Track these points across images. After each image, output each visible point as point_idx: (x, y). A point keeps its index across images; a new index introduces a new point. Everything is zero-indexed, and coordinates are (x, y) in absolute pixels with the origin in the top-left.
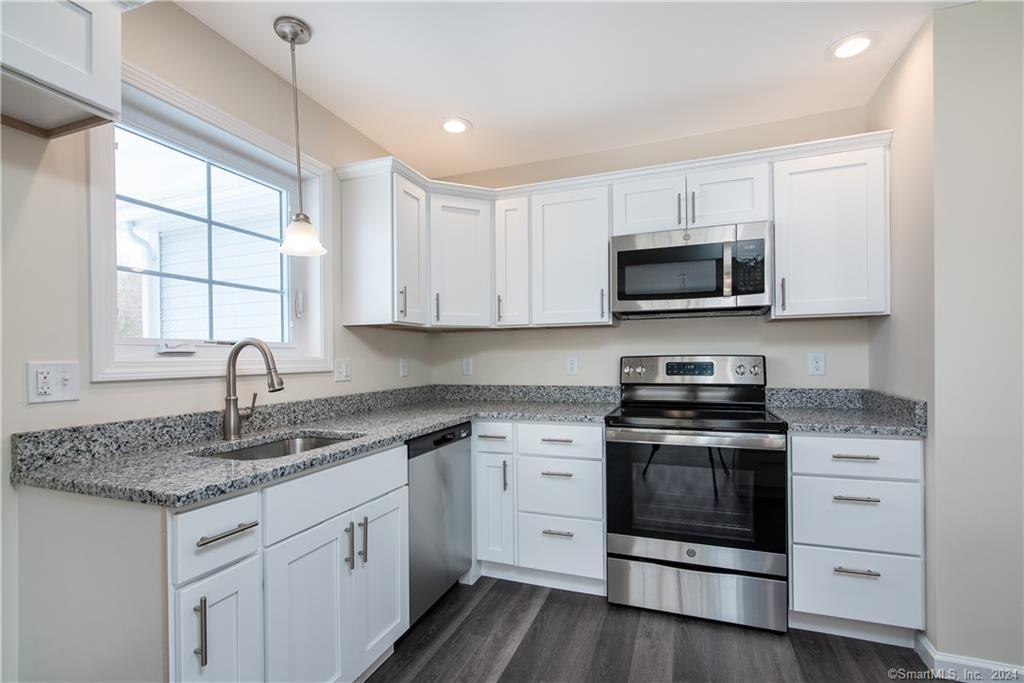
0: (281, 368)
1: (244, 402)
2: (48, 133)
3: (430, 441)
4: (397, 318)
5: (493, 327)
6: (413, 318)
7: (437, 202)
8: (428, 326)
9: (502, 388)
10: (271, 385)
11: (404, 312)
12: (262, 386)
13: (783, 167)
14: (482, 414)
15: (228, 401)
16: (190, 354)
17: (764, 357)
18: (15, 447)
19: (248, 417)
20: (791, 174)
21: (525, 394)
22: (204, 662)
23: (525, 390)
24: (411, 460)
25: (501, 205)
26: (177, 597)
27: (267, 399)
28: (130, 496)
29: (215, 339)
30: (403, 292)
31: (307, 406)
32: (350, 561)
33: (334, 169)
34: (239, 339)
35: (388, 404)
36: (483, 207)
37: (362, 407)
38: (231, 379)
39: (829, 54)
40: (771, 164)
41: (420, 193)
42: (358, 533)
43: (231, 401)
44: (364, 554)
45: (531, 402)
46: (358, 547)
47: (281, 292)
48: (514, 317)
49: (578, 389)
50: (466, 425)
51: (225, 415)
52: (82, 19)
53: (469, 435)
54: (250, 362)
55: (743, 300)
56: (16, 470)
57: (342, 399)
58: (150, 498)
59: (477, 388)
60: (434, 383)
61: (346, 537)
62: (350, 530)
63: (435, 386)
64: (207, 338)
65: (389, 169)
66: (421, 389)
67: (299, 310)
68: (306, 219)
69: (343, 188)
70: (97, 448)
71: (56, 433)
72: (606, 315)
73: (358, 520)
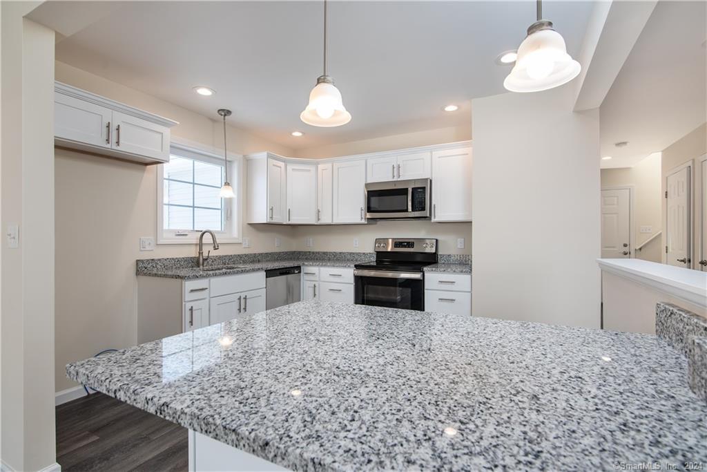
0: (218, 241)
1: (205, 254)
2: (147, 164)
3: (278, 272)
4: (269, 221)
5: (316, 224)
6: (277, 220)
7: (290, 167)
8: (285, 223)
9: (324, 253)
10: (215, 247)
11: (272, 218)
12: (211, 248)
13: (437, 154)
14: (306, 263)
15: (199, 253)
16: (186, 235)
17: (437, 240)
18: (137, 264)
19: (206, 259)
20: (439, 157)
21: (335, 256)
22: (192, 325)
23: (335, 254)
24: (268, 279)
25: (320, 167)
26: (185, 305)
27: (214, 253)
28: (172, 277)
29: (196, 229)
30: (272, 209)
31: (230, 257)
32: (240, 310)
33: (244, 156)
34: (204, 230)
35: (268, 259)
36: (312, 168)
37: (254, 259)
38: (201, 245)
39: (443, 109)
40: (431, 152)
41: (282, 164)
42: (243, 301)
43: (201, 253)
44: (245, 309)
45: (337, 260)
46: (243, 307)
47: (221, 209)
48: (326, 220)
49: (358, 254)
50: (299, 268)
51: (198, 258)
52: (160, 136)
53: (300, 272)
54: (207, 239)
55: (417, 214)
56: (137, 271)
57: (246, 255)
58: (178, 277)
59: (313, 253)
60: (294, 250)
61: (238, 301)
62: (240, 299)
63: (295, 252)
64: (192, 229)
65: (266, 157)
66: (286, 253)
67: (228, 216)
68: (229, 184)
69: (248, 164)
70: (158, 266)
71: (148, 260)
72: (363, 220)
73: (243, 296)
